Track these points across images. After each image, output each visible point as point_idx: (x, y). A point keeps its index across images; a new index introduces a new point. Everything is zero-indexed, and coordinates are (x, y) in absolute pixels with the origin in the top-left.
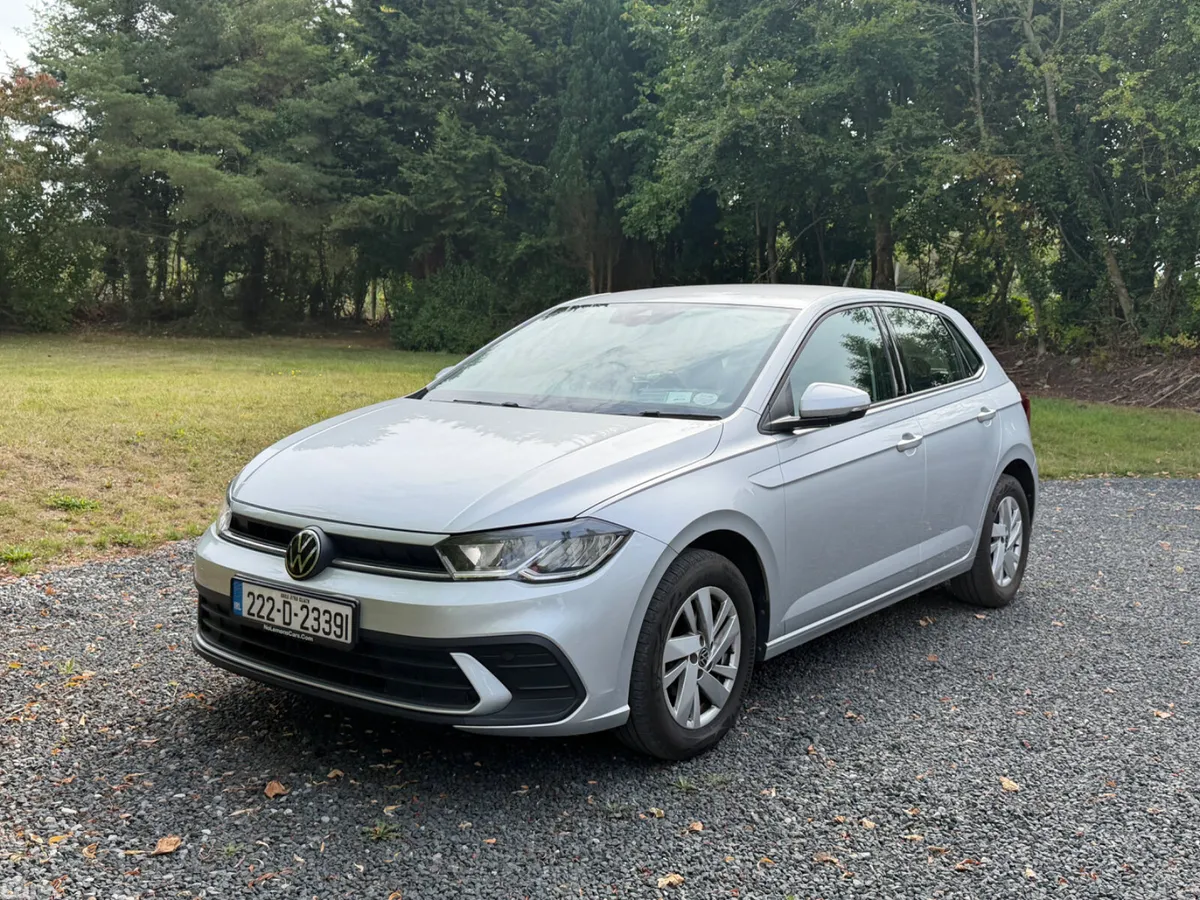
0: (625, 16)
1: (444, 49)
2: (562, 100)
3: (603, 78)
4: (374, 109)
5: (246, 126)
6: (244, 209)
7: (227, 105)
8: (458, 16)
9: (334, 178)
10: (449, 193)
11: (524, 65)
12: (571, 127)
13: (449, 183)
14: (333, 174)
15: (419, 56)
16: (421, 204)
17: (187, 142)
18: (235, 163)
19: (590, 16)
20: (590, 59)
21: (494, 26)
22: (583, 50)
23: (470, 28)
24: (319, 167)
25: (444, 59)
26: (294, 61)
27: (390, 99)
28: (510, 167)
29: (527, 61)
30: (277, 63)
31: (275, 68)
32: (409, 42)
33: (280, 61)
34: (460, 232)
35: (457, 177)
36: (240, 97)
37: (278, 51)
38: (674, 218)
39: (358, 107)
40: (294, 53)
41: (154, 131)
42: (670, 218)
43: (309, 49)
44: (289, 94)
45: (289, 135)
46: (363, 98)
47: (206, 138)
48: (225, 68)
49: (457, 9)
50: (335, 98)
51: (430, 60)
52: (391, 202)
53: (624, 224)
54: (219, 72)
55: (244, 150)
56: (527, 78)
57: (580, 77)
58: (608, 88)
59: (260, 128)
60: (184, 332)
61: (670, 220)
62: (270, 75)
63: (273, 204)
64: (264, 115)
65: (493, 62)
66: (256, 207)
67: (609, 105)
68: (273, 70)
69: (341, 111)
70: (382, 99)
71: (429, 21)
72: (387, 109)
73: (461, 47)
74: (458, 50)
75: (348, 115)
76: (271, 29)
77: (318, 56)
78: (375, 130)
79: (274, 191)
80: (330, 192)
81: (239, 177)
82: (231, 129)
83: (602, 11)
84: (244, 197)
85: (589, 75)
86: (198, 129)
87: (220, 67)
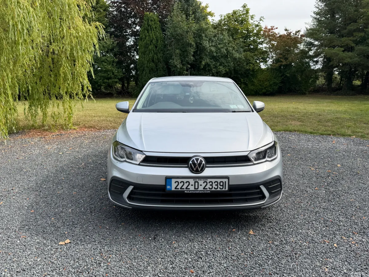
5: (355, 39)
7: (350, 34)
18: (349, 49)
36: (354, 31)
48: (352, 24)
54: (350, 25)
55: (353, 45)
59: (359, 38)
64: (361, 34)
87: (350, 23)
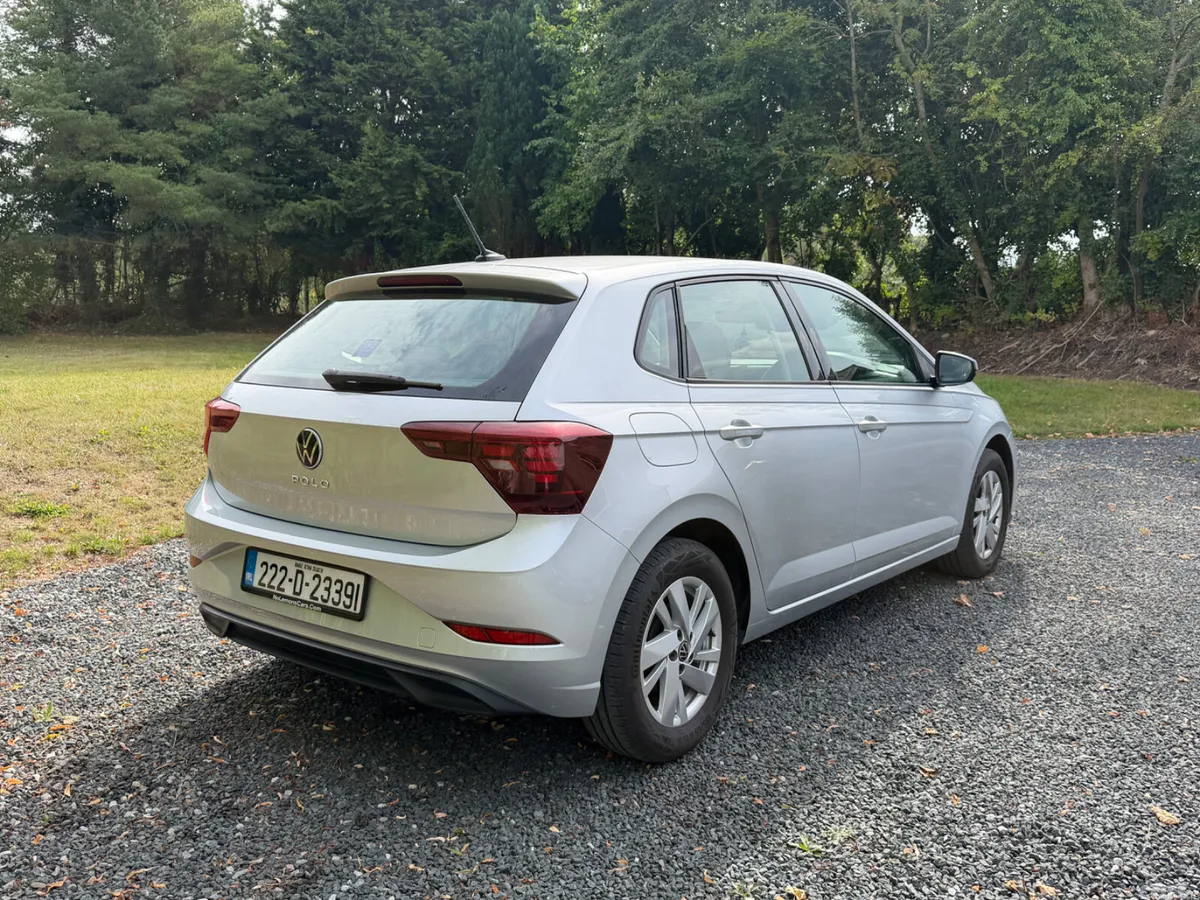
0: (531, 35)
1: (366, 66)
2: (477, 111)
3: (514, 91)
4: (303, 122)
5: (185, 140)
6: (186, 216)
7: (166, 119)
8: (378, 35)
9: (268, 186)
10: (376, 197)
11: (440, 79)
12: (487, 135)
13: (377, 188)
14: (267, 182)
15: (344, 73)
16: (349, 208)
17: (129, 156)
18: (175, 174)
19: (499, 34)
20: (501, 74)
21: (412, 44)
22: (494, 66)
23: (390, 46)
24: (253, 176)
25: (366, 75)
26: (227, 78)
27: (318, 113)
28: (431, 173)
29: (443, 76)
30: (211, 81)
31: (210, 85)
32: (333, 59)
33: (215, 79)
34: (388, 233)
35: (383, 183)
36: (178, 112)
37: (212, 69)
38: (584, 217)
39: (289, 120)
40: (227, 71)
41: (98, 145)
42: (580, 217)
43: (241, 67)
44: (224, 109)
45: (225, 147)
46: (293, 111)
47: (147, 151)
48: (163, 86)
49: (377, 29)
50: (267, 112)
51: (354, 75)
52: (323, 206)
53: (539, 223)
54: (157, 90)
55: (184, 162)
56: (443, 90)
57: (492, 90)
58: (518, 101)
59: (198, 141)
60: (133, 331)
61: (580, 218)
62: (205, 93)
63: (213, 211)
64: (203, 128)
65: (411, 77)
66: (197, 214)
67: (520, 115)
68: (208, 87)
69: (273, 123)
70: (310, 112)
71: (352, 41)
72: (315, 122)
73: (382, 64)
74: (379, 67)
75: (279, 127)
76: (204, 49)
77: (250, 74)
78: (305, 141)
79: (213, 199)
80: (265, 199)
81: (180, 186)
82: (170, 142)
83: (510, 30)
84: (185, 205)
85: (500, 90)
86: (139, 142)
87: (158, 85)
